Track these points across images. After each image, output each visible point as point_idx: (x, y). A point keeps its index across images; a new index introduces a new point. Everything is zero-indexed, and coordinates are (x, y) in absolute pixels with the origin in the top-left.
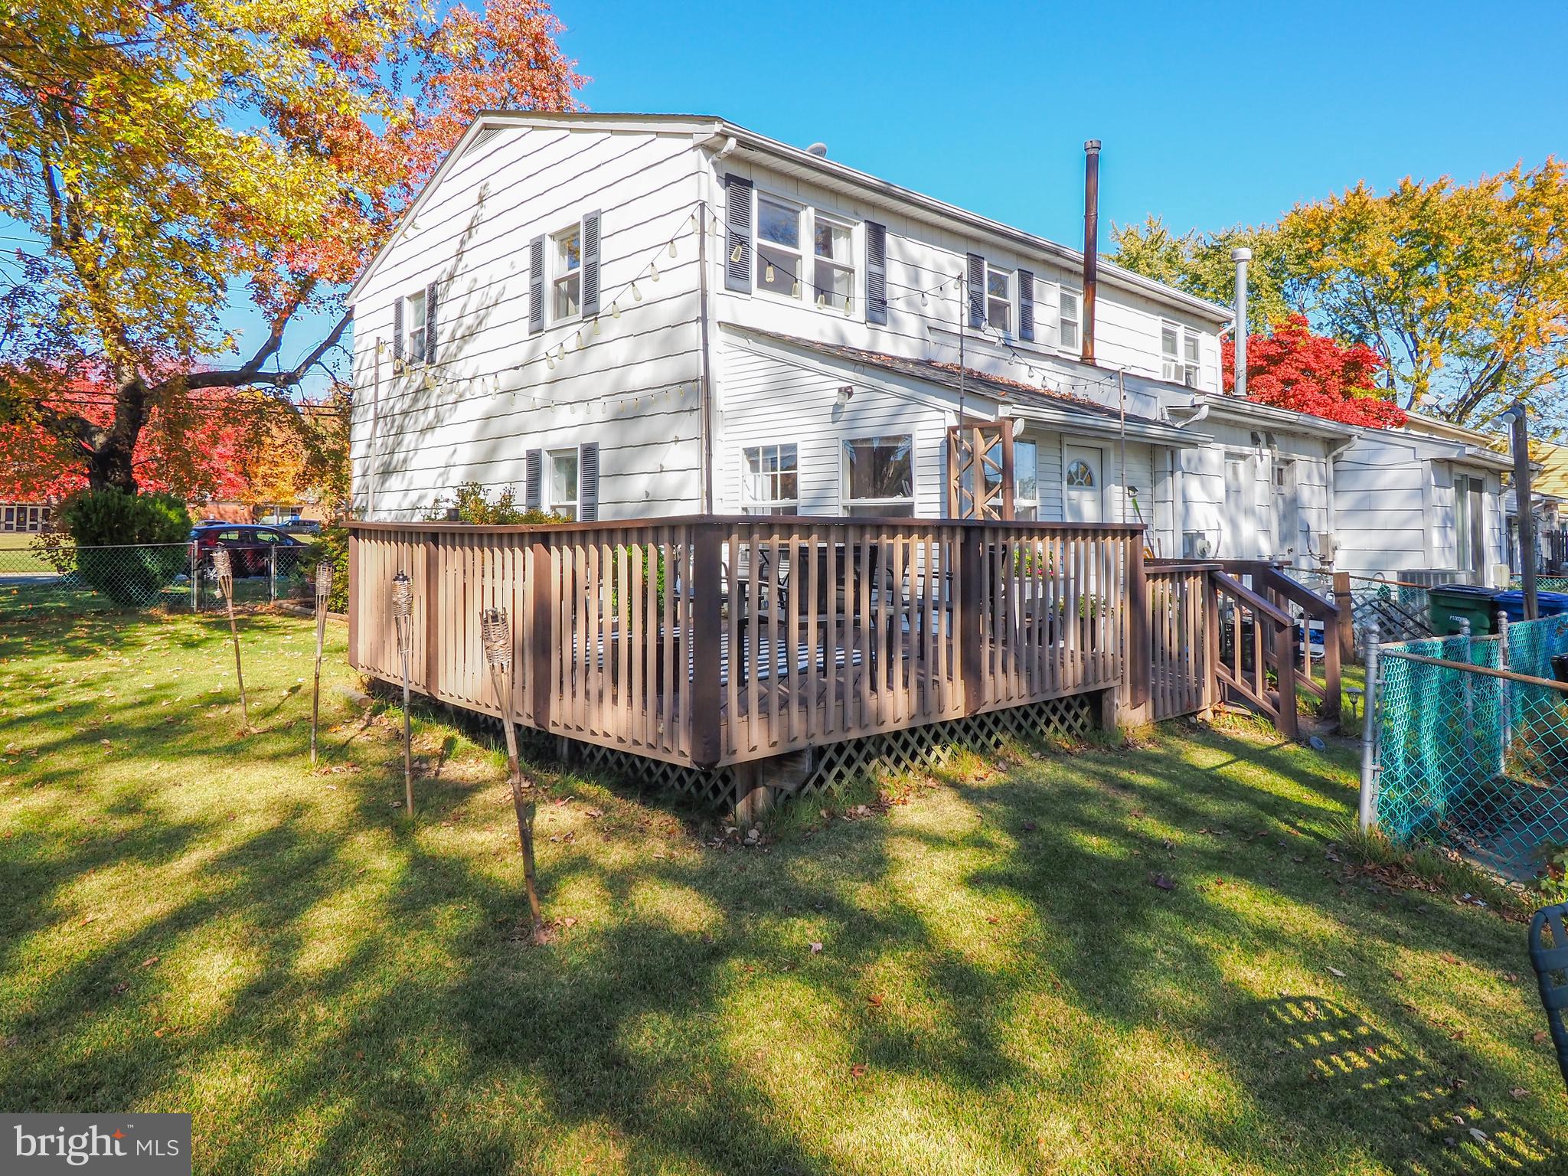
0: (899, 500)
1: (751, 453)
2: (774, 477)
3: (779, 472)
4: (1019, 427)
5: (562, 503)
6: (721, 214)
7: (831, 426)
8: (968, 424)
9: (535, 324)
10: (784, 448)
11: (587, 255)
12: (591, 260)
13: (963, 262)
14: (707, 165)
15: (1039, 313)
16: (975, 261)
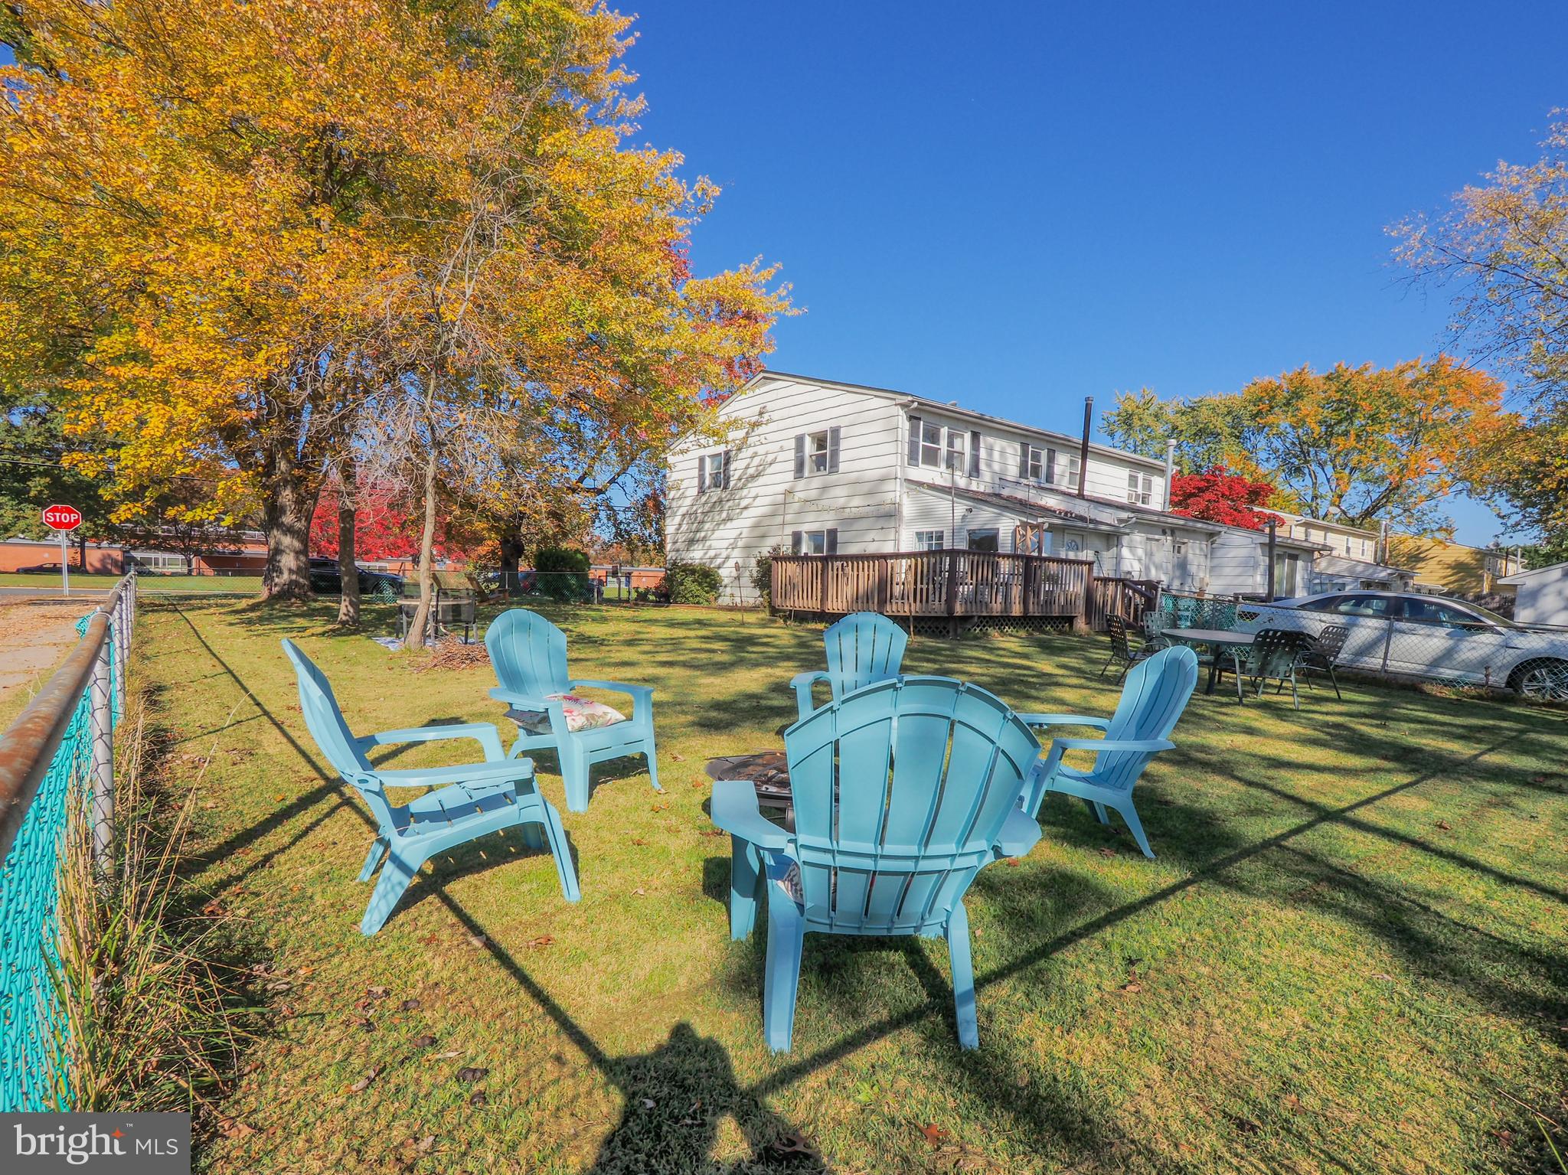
1: (919, 534)
2: (931, 544)
3: (933, 542)
4: (1046, 526)
6: (907, 433)
7: (960, 524)
8: (1024, 525)
9: (798, 474)
10: (937, 532)
11: (831, 446)
12: (834, 448)
13: (1018, 447)
14: (901, 412)
15: (1057, 469)
16: (1025, 446)
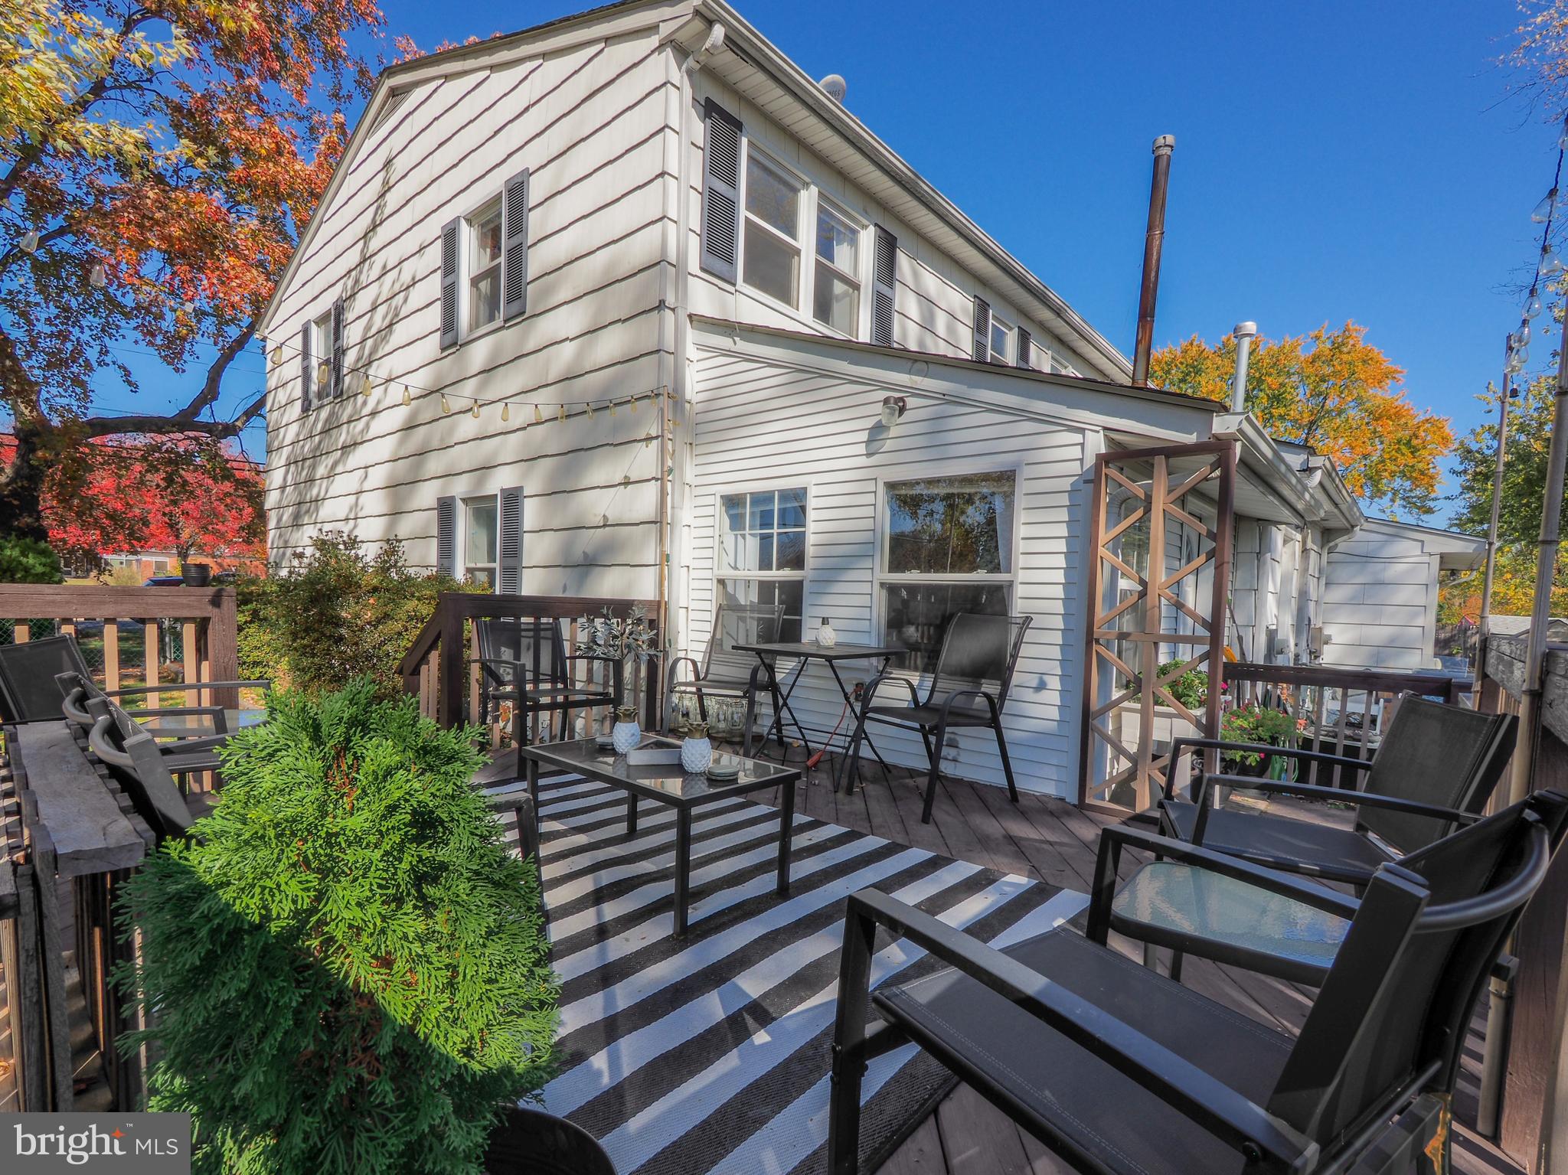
0: (980, 576)
1: (732, 503)
2: (765, 540)
3: (775, 531)
5: (479, 565)
7: (864, 461)
9: (449, 336)
10: (786, 495)
11: (510, 236)
12: (515, 241)
13: (971, 306)
14: (678, 75)
16: (982, 307)
